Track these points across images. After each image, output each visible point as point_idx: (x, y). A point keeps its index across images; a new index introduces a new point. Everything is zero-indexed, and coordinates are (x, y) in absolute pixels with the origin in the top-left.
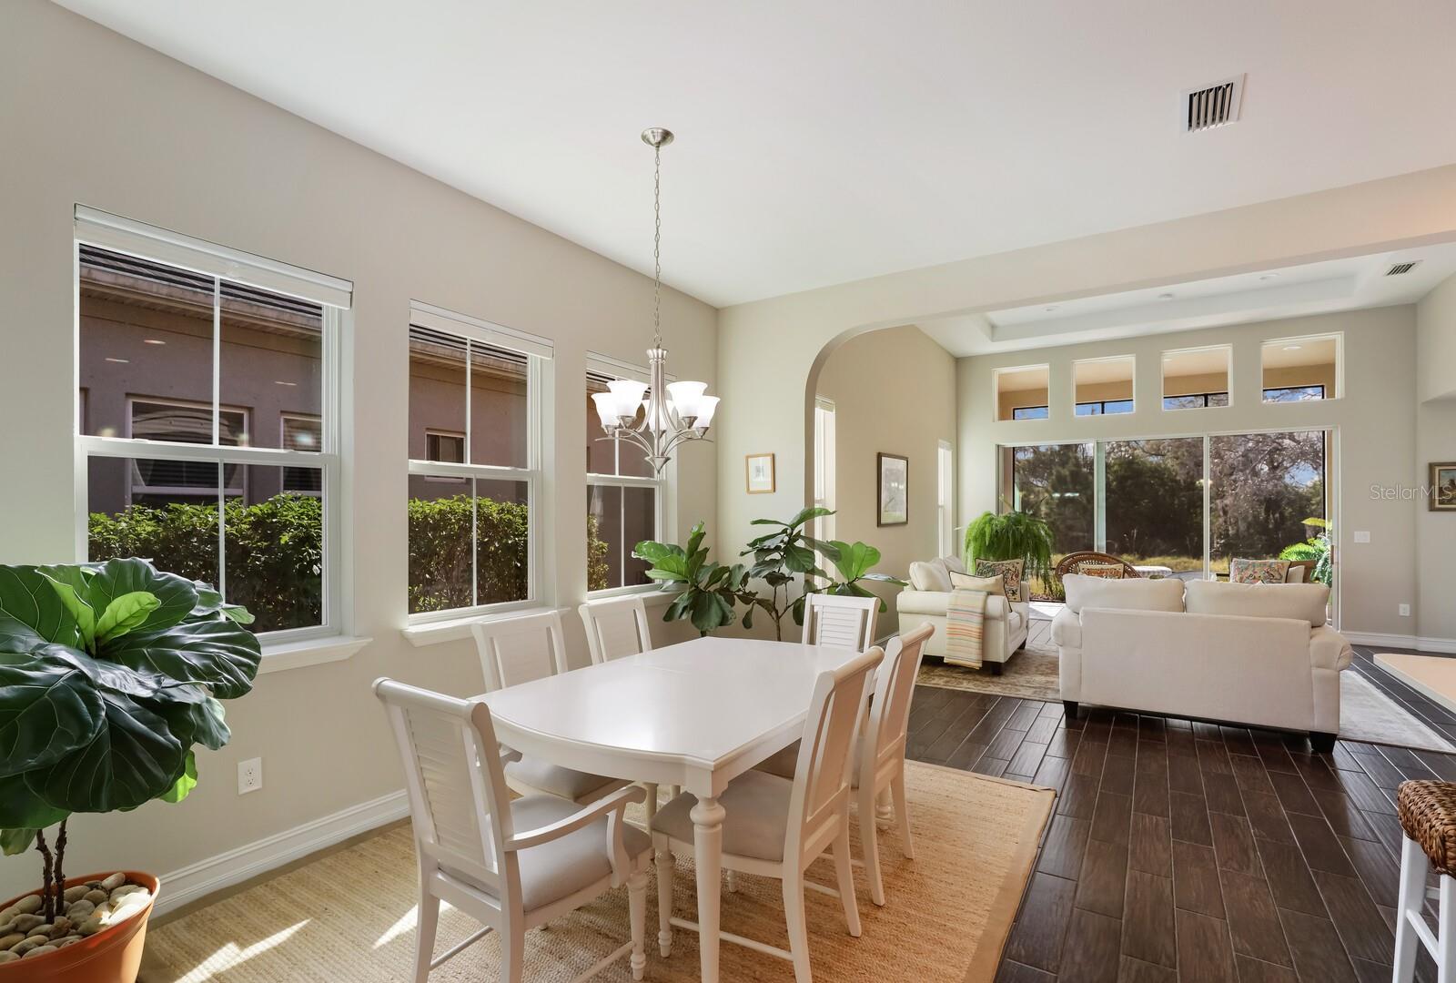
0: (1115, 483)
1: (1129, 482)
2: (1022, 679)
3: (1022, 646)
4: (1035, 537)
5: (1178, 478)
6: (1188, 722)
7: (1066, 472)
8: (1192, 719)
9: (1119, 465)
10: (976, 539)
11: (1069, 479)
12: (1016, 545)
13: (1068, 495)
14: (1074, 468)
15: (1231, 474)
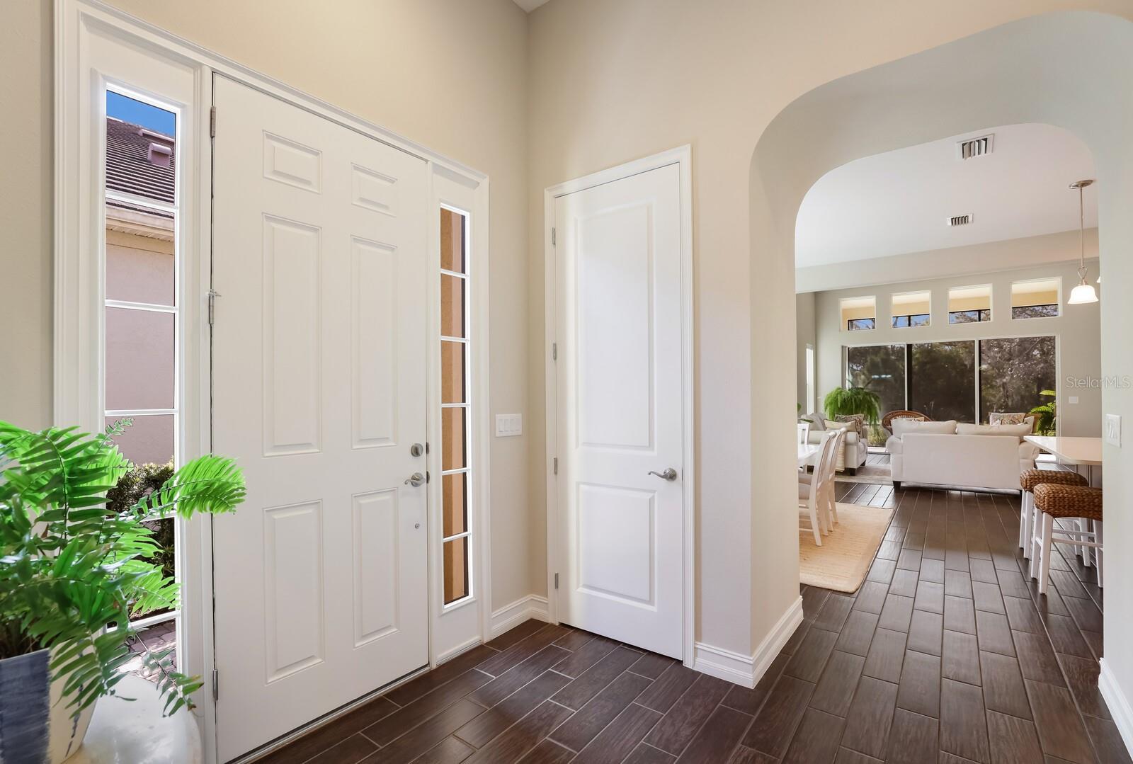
0: (917, 367)
1: (928, 366)
2: (867, 477)
3: (863, 464)
4: (868, 401)
5: (966, 363)
6: (959, 492)
7: (878, 359)
8: (961, 490)
9: (920, 353)
10: (831, 404)
11: (880, 365)
12: (857, 407)
13: (883, 376)
14: (884, 357)
15: (1009, 360)
